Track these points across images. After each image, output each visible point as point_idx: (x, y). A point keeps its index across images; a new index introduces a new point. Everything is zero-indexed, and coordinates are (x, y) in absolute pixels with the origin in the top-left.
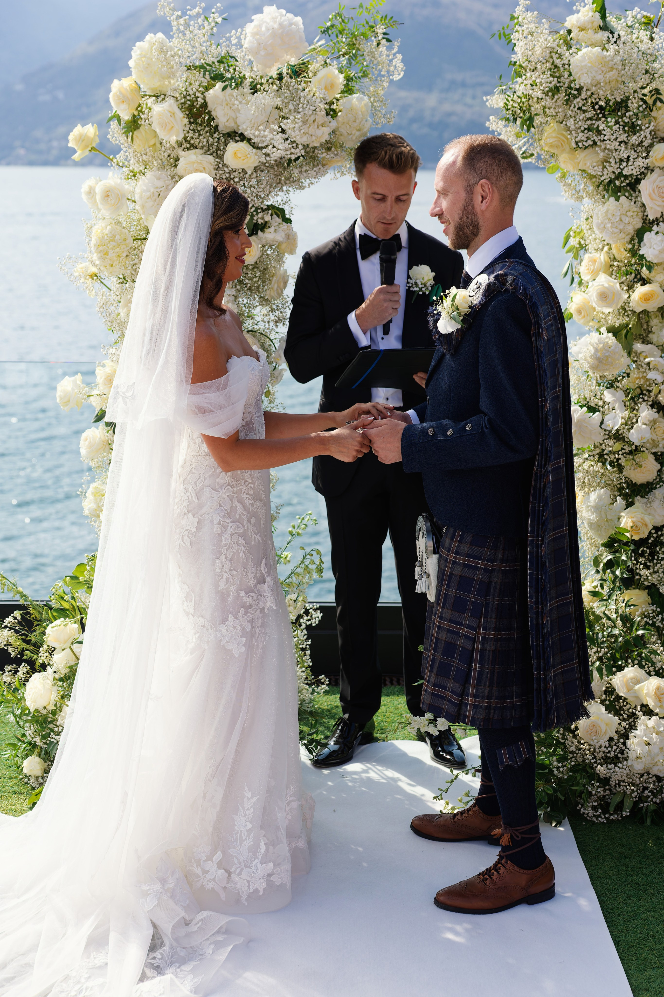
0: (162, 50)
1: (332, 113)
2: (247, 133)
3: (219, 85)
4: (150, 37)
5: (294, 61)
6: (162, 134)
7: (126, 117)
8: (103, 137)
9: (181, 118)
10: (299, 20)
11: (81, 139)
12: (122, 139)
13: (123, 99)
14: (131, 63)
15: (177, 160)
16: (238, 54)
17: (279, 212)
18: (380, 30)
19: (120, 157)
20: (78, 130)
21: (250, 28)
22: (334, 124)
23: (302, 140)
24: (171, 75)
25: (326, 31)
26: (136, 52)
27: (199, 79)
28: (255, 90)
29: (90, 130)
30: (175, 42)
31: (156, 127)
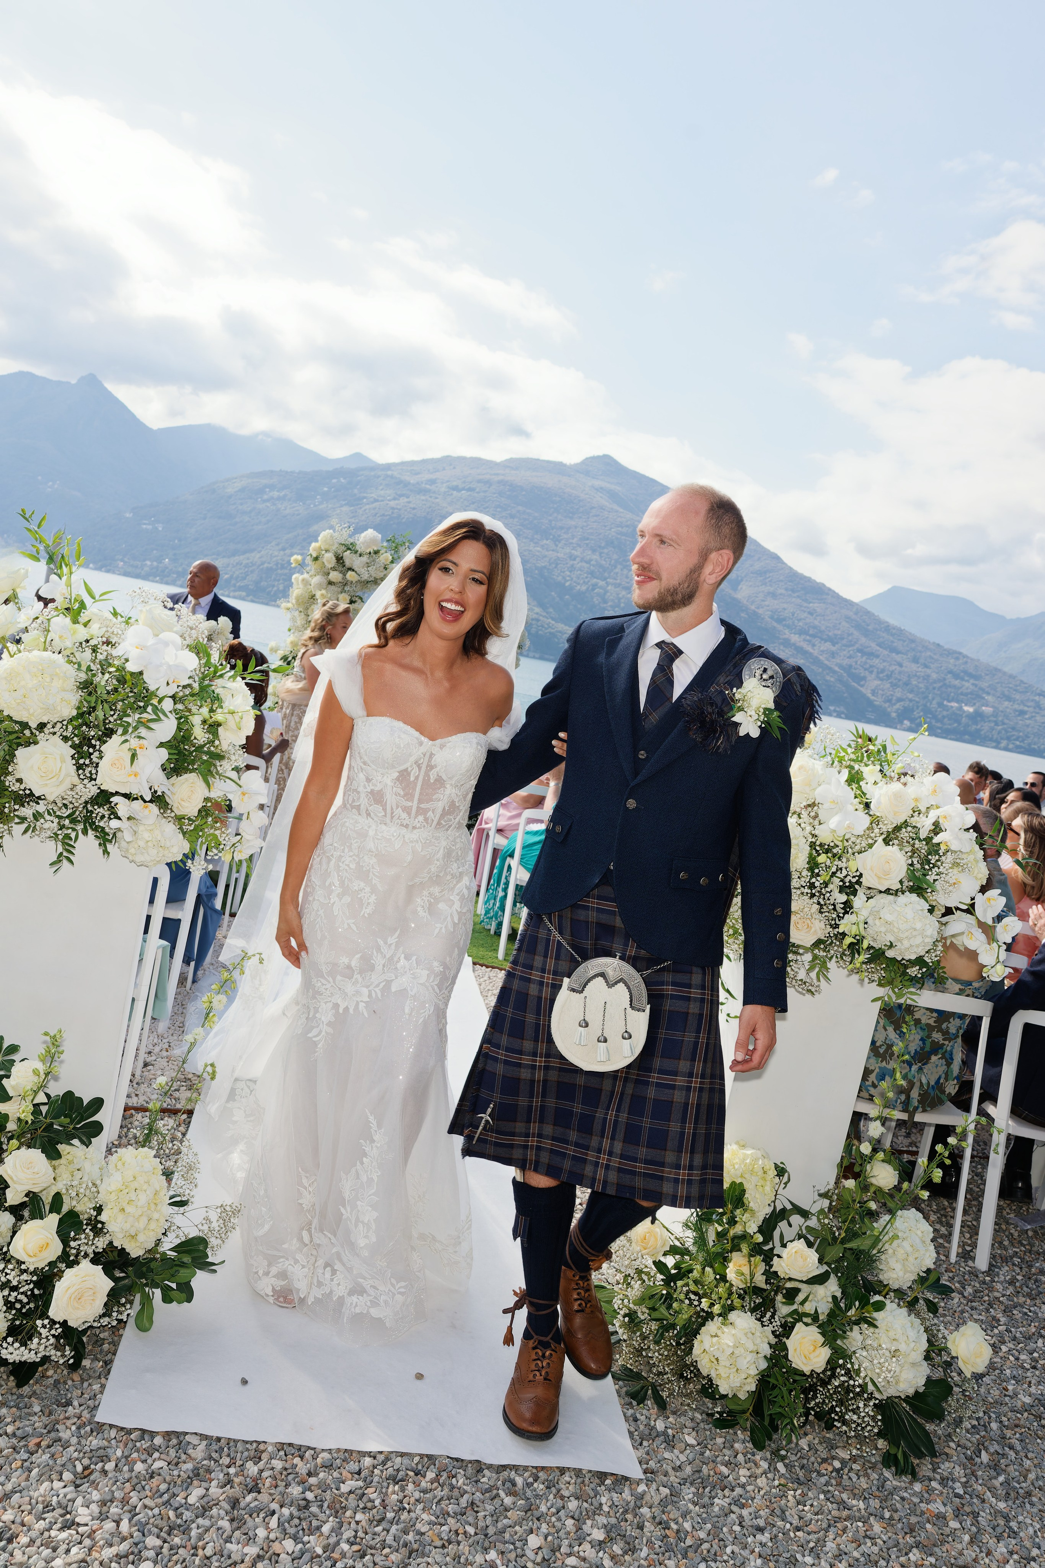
0: (332, 536)
1: (386, 568)
2: (356, 569)
3: (349, 552)
4: (328, 531)
5: (376, 549)
6: (326, 563)
7: (314, 555)
8: (304, 559)
9: (334, 560)
10: (380, 536)
11: (296, 561)
12: (310, 563)
13: (314, 550)
14: (319, 538)
15: (329, 574)
16: (358, 543)
17: (361, 599)
18: (407, 544)
19: (308, 569)
20: (295, 557)
21: (363, 535)
22: (385, 572)
23: (374, 575)
24: (333, 545)
25: (388, 541)
26: (321, 535)
27: (343, 548)
28: (360, 555)
29: (299, 557)
30: (336, 534)
31: (325, 560)
